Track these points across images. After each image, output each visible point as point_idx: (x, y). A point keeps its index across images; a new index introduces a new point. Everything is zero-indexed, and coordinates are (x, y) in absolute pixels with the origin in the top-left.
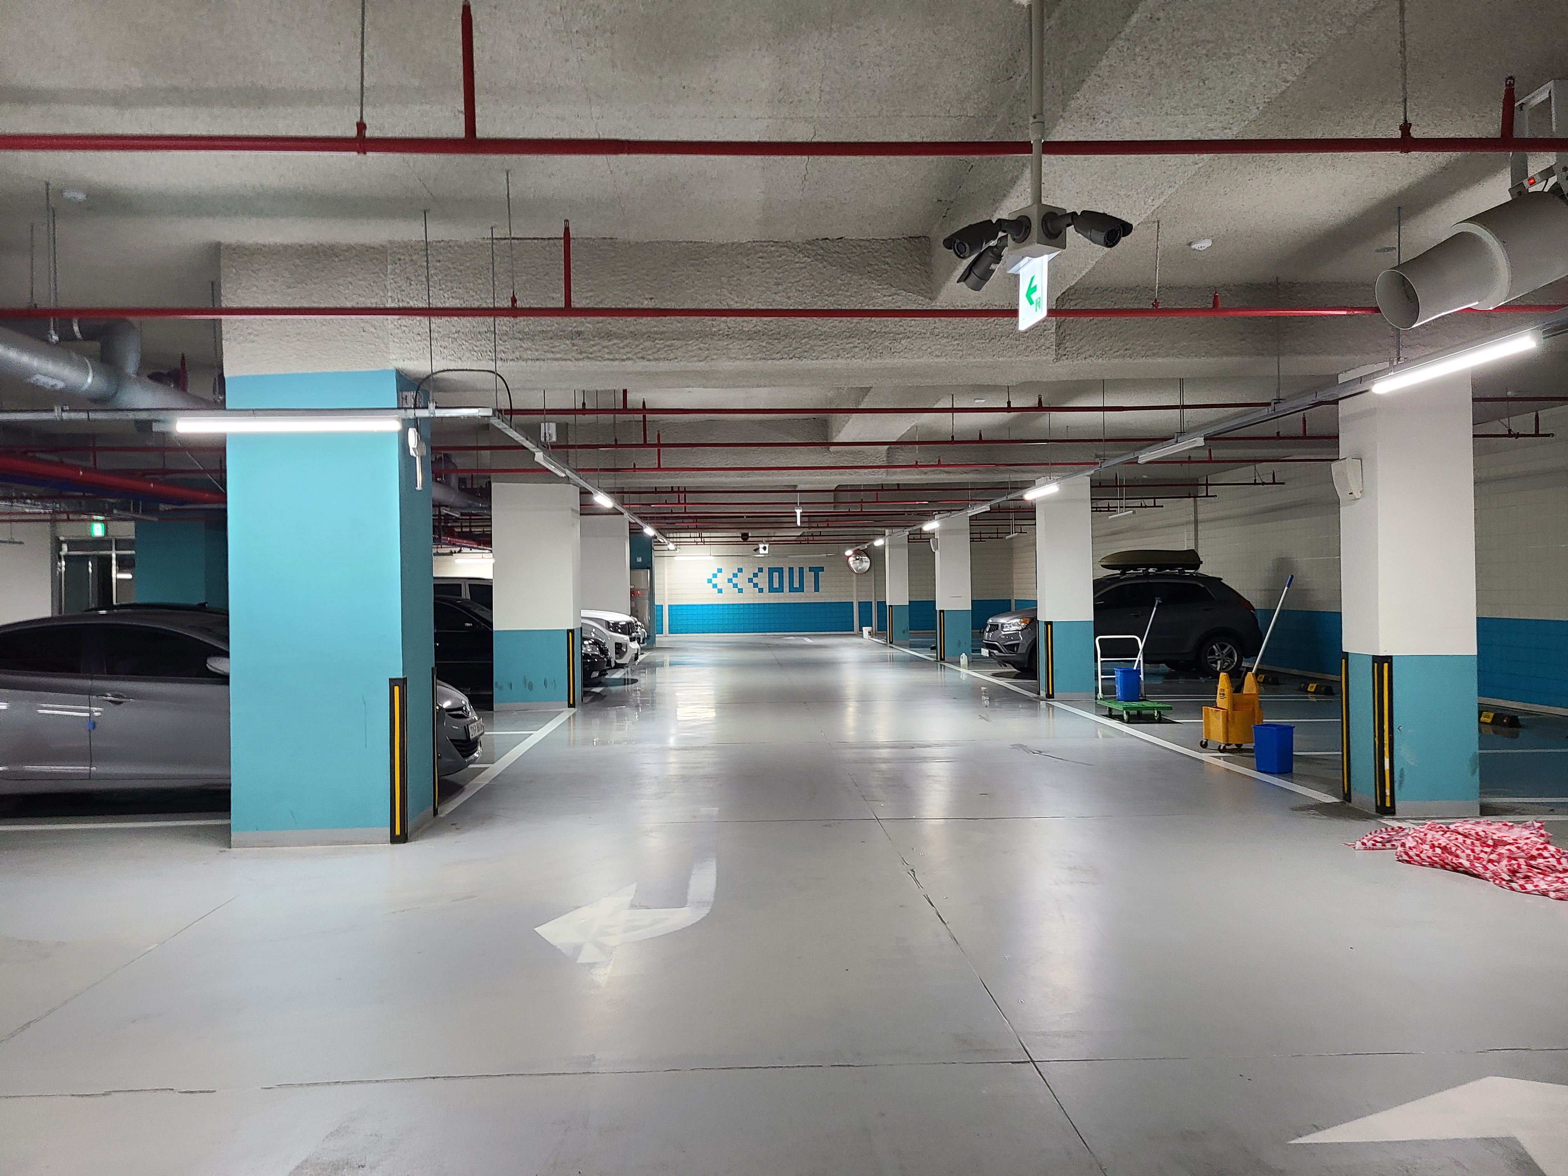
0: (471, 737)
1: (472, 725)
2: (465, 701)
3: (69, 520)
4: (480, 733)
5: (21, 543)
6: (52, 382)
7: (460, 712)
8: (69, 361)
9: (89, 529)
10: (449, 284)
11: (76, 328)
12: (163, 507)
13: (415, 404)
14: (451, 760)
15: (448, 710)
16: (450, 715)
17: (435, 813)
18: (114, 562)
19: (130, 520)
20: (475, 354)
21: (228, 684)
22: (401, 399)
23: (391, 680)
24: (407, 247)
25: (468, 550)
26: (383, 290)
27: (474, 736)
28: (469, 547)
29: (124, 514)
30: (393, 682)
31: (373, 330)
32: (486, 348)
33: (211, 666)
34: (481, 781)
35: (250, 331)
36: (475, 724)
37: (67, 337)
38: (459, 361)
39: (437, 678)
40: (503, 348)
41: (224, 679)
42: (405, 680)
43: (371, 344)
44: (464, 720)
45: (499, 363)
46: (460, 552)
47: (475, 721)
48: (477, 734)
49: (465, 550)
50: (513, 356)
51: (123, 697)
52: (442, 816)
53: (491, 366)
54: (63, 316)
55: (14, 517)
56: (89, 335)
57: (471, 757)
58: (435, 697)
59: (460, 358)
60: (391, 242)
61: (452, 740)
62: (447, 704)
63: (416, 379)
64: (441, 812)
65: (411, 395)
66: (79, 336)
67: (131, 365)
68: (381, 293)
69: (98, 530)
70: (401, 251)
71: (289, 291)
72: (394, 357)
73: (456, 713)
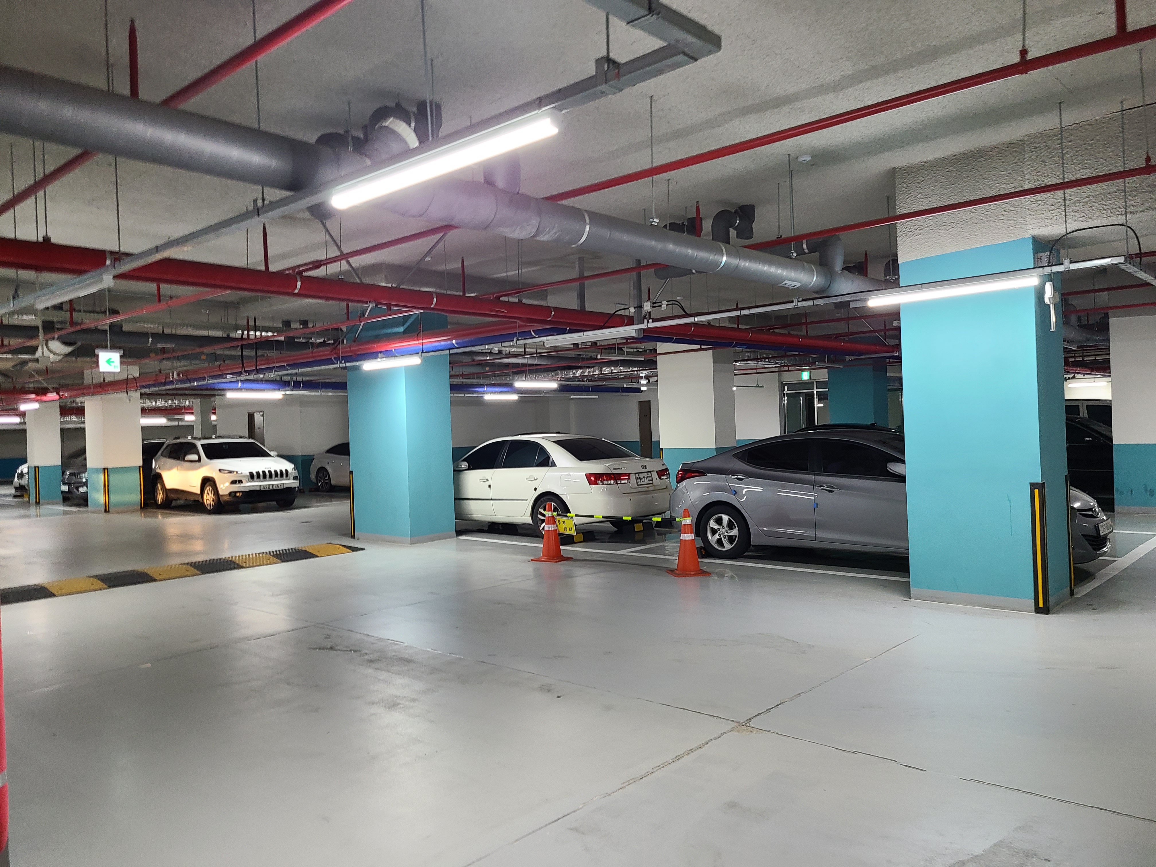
0: (1102, 534)
1: (1101, 524)
2: (1093, 503)
3: (788, 370)
4: (1109, 531)
5: (762, 387)
6: (794, 283)
7: (1090, 513)
8: (803, 268)
9: (800, 376)
10: (1080, 158)
11: (805, 246)
12: (848, 358)
13: (1049, 262)
14: (1082, 551)
15: (1079, 510)
16: (1081, 514)
17: (1072, 593)
18: (815, 396)
19: (825, 368)
20: (1105, 211)
21: (905, 482)
22: (1037, 259)
23: (1031, 484)
24: (1044, 136)
25: (1081, 376)
26: (1020, 175)
27: (1103, 534)
28: (1082, 374)
29: (822, 365)
30: (1033, 486)
31: (1013, 209)
32: (1116, 205)
33: (890, 469)
34: (1111, 571)
35: (917, 227)
36: (1104, 523)
37: (801, 253)
38: (1090, 220)
39: (1070, 485)
40: (1132, 202)
41: (902, 479)
42: (1043, 484)
43: (1010, 220)
44: (1095, 519)
45: (1129, 216)
46: (1073, 378)
47: (1103, 521)
48: (1107, 532)
49: (1078, 376)
50: (1143, 208)
51: (834, 488)
52: (1077, 596)
53: (1122, 220)
54: (798, 239)
55: (758, 371)
56: (812, 250)
57: (1101, 551)
58: (1068, 499)
59: (1090, 218)
60: (1028, 135)
61: (1082, 535)
62: (1077, 505)
63: (1049, 242)
64: (1077, 593)
65: (1045, 255)
66: (806, 251)
67: (838, 266)
68: (1019, 178)
69: (805, 376)
70: (1037, 140)
71: (945, 192)
72: (1031, 227)
73: (1086, 513)
